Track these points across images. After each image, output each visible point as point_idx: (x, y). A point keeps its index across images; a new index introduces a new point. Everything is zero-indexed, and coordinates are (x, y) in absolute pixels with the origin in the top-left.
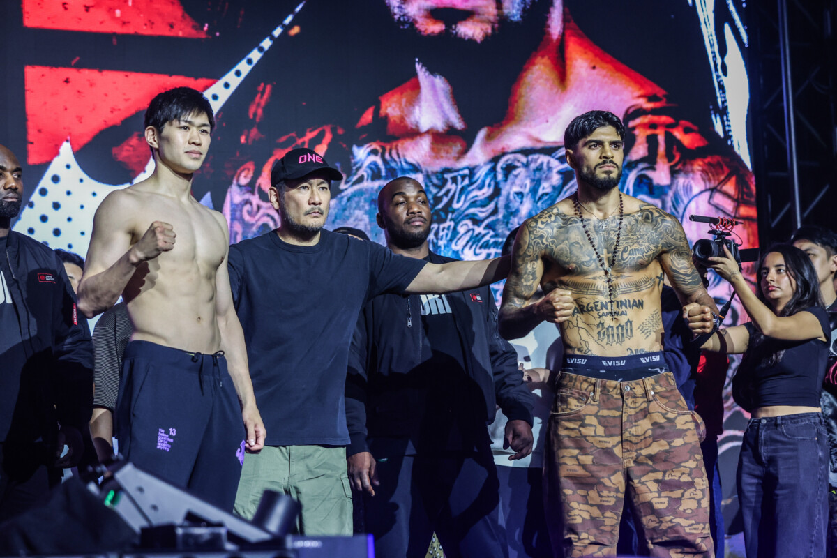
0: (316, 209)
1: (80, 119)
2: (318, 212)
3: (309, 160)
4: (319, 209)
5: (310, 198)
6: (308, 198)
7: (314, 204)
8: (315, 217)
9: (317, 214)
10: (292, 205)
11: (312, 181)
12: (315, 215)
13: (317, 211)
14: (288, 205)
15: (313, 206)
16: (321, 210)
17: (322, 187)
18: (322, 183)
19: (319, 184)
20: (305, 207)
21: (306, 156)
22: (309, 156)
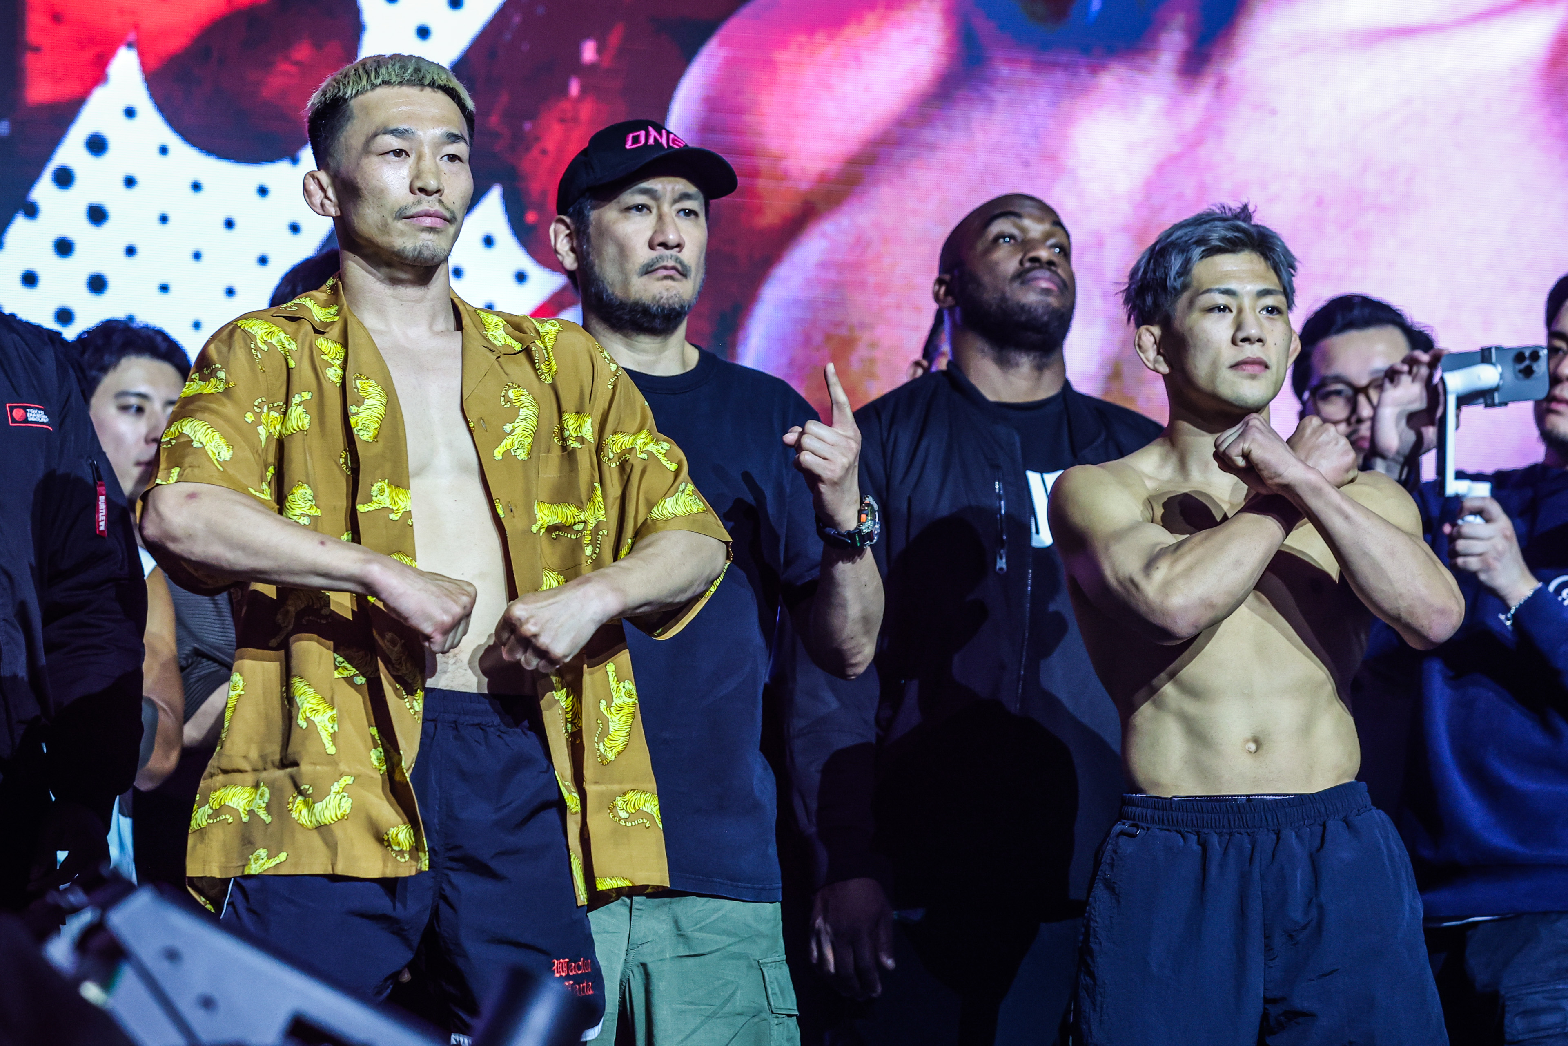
0: (669, 258)
2: (674, 268)
3: (651, 141)
4: (677, 259)
5: (655, 232)
6: (649, 234)
7: (664, 246)
8: (666, 277)
9: (672, 272)
10: (610, 250)
11: (656, 184)
12: (666, 273)
13: (671, 263)
14: (599, 254)
15: (661, 250)
16: (681, 263)
17: (684, 210)
18: (685, 196)
19: (677, 196)
20: (642, 254)
21: (642, 133)
22: (653, 133)
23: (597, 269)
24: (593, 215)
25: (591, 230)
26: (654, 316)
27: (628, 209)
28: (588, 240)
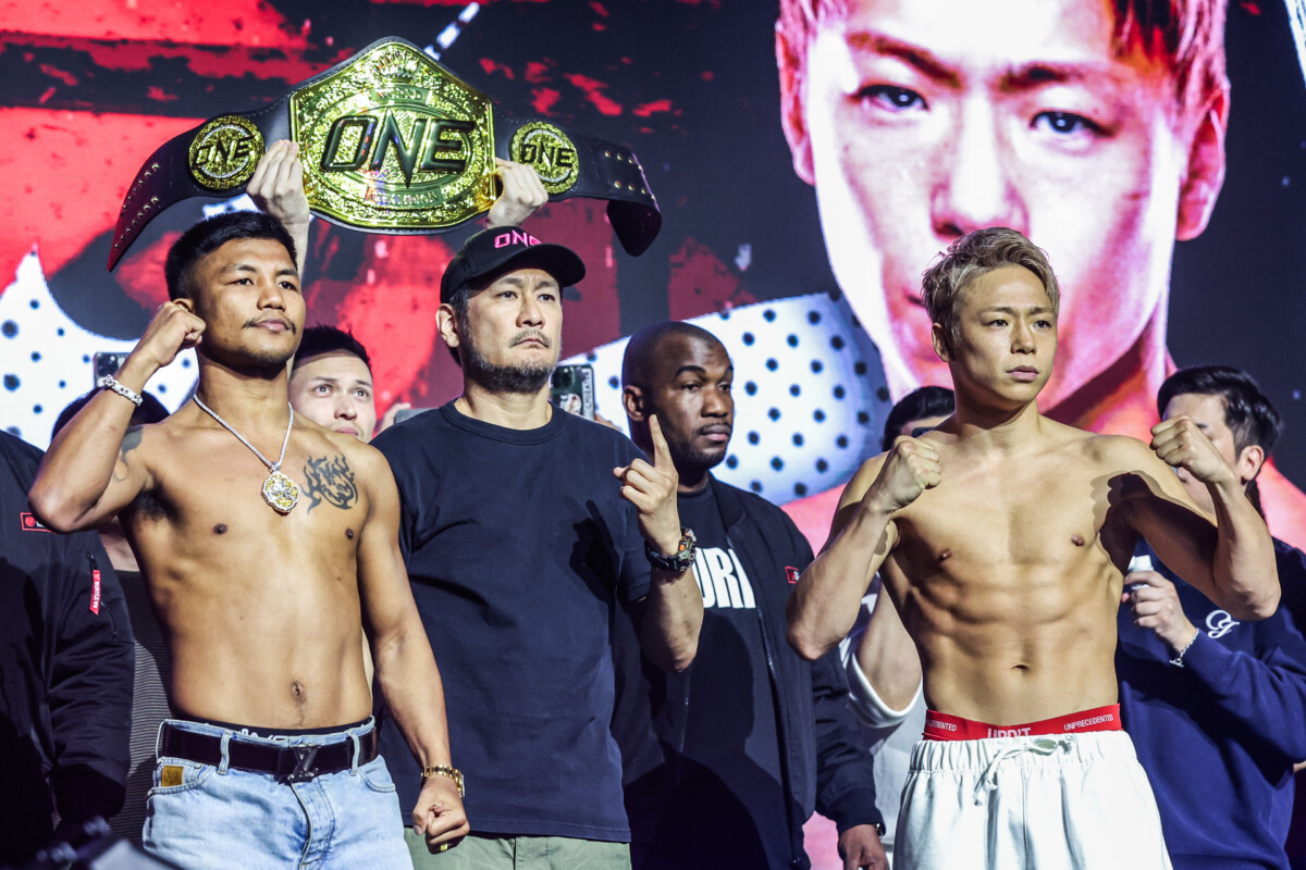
0: (533, 332)
1: (58, 211)
2: (537, 340)
3: (515, 242)
4: (539, 333)
5: (521, 313)
6: (516, 315)
7: (529, 323)
8: (532, 347)
9: (535, 343)
10: (485, 329)
11: (520, 275)
12: (531, 343)
13: (534, 336)
14: (476, 332)
15: (526, 327)
16: (543, 336)
17: (544, 295)
18: (545, 284)
19: (537, 284)
20: (512, 331)
21: (508, 236)
22: (516, 235)
23: (475, 344)
24: (471, 302)
25: (469, 314)
26: (524, 378)
27: (499, 295)
28: (467, 322)
